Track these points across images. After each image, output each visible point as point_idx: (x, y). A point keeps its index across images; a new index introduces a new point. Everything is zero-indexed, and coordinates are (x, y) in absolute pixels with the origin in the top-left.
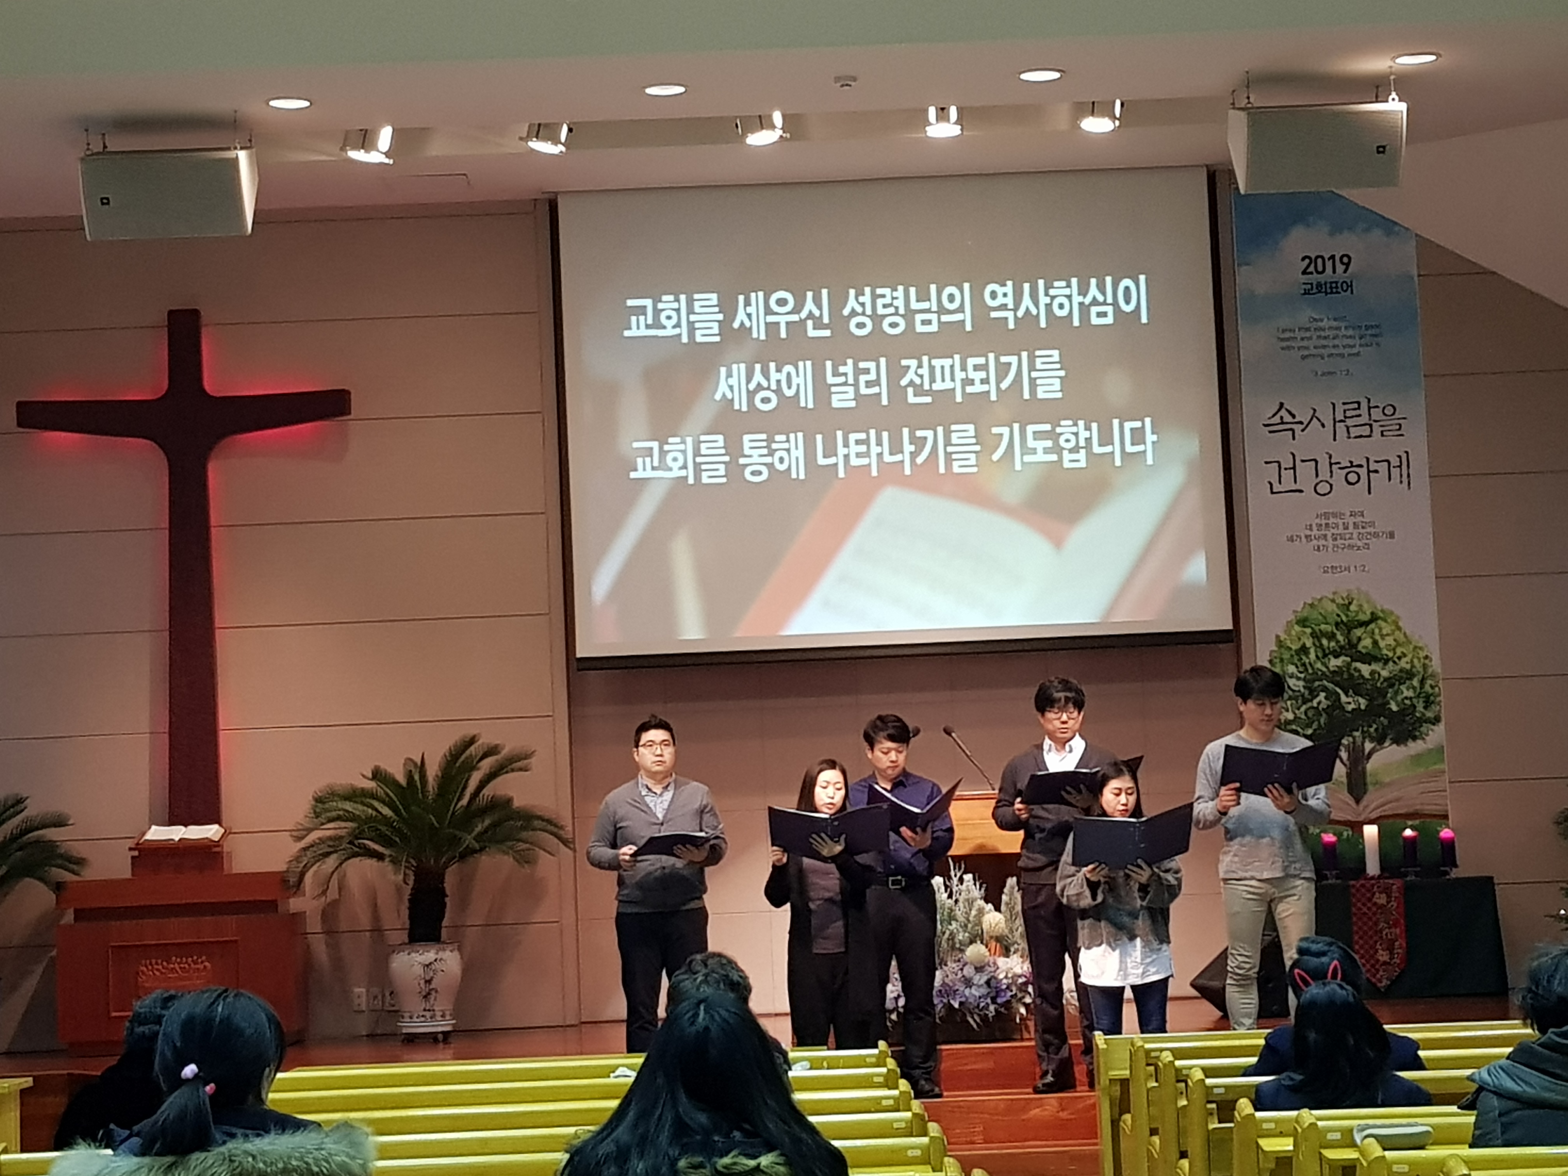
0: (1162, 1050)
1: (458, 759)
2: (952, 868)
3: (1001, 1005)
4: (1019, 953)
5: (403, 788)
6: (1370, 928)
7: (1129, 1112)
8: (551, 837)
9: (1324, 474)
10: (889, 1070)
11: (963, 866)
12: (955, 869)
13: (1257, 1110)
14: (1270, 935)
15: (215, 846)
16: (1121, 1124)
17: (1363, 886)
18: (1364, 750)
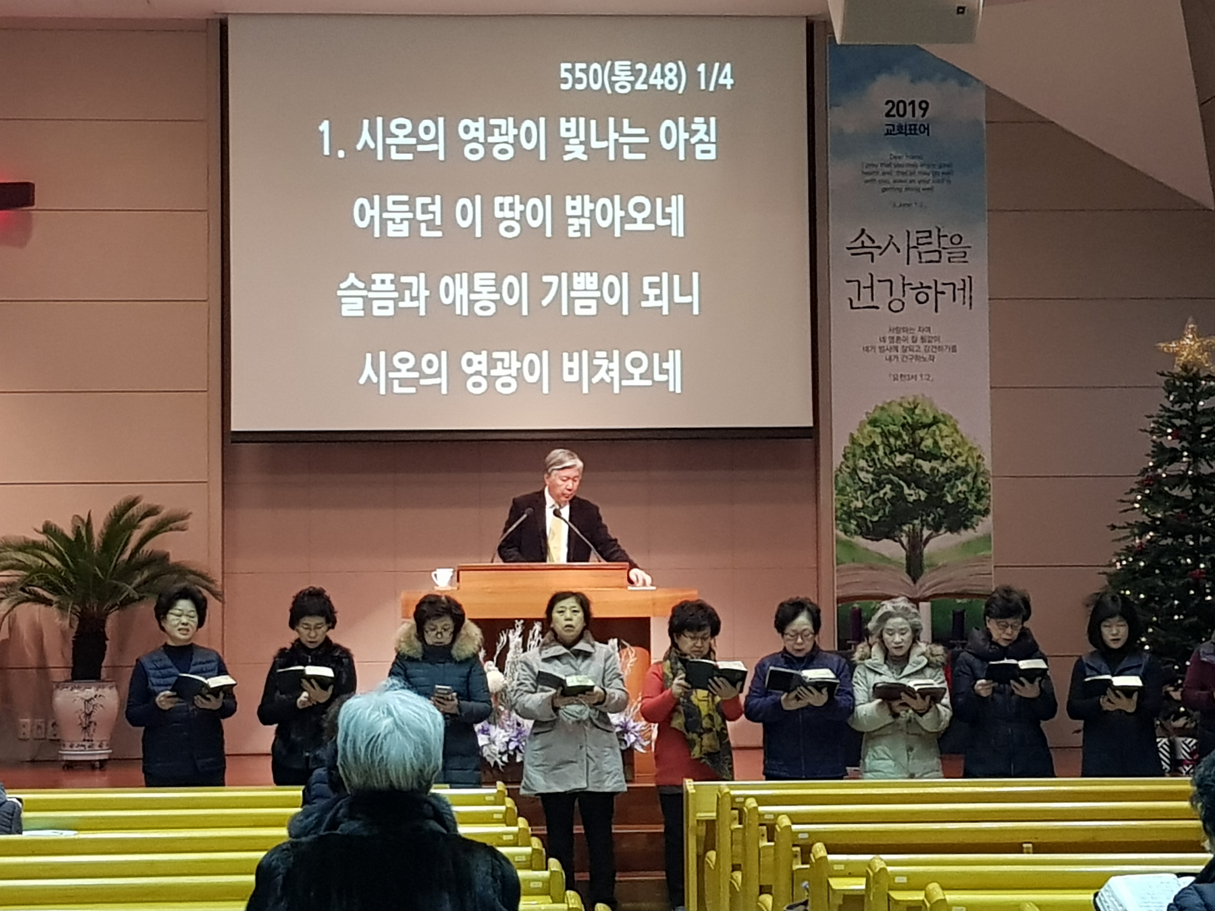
0: (744, 796)
1: (122, 517)
5: (71, 541)
7: (713, 849)
9: (898, 293)
10: (507, 809)
13: (829, 853)
16: (707, 859)
18: (922, 536)
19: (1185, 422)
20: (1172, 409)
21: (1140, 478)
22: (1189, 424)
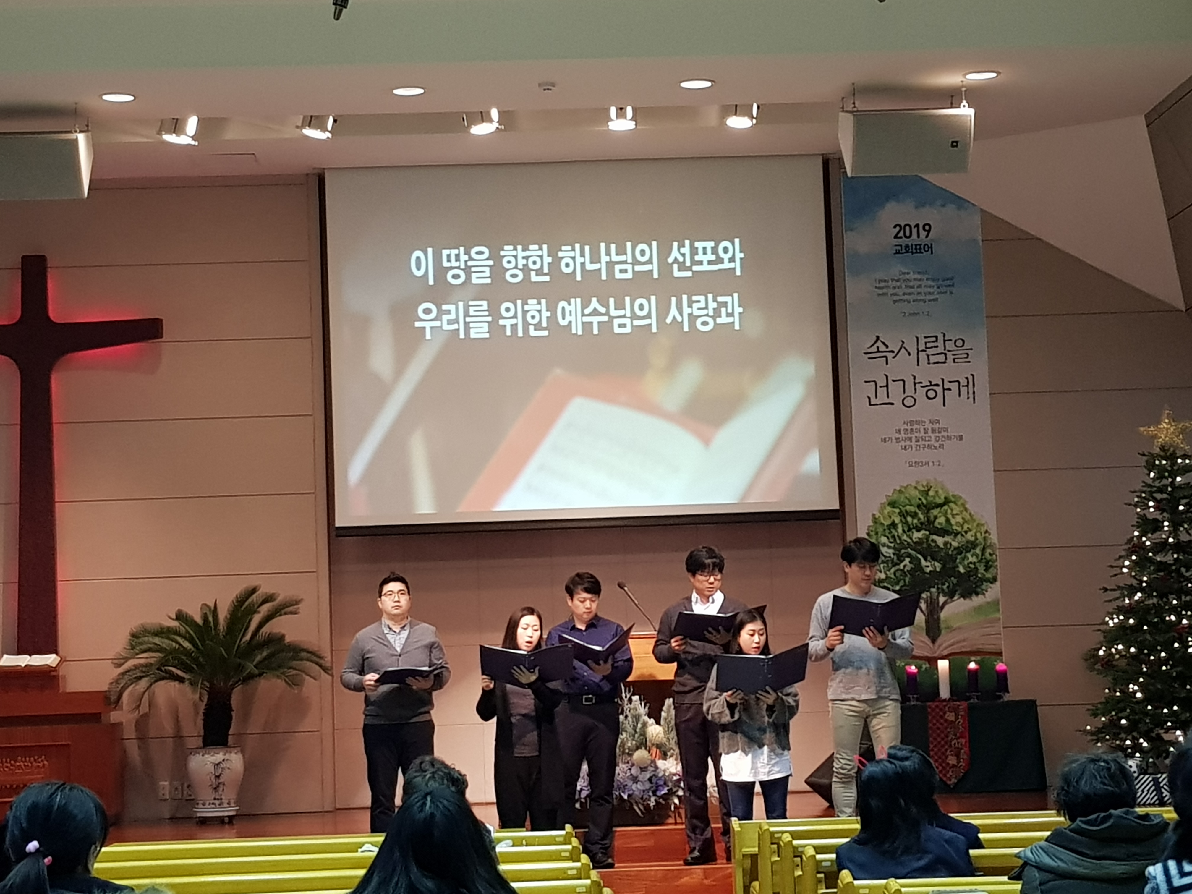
0: (783, 832)
1: (243, 604)
2: (623, 691)
3: (660, 797)
4: (675, 756)
5: (200, 626)
6: (943, 739)
7: (757, 880)
8: (314, 665)
9: (910, 391)
10: (573, 847)
11: (632, 690)
12: (625, 692)
13: (855, 879)
14: (867, 744)
15: (53, 671)
16: (752, 889)
17: (937, 706)
18: (938, 603)
19: (1165, 496)
20: (1153, 485)
21: (1126, 547)
22: (1169, 497)
